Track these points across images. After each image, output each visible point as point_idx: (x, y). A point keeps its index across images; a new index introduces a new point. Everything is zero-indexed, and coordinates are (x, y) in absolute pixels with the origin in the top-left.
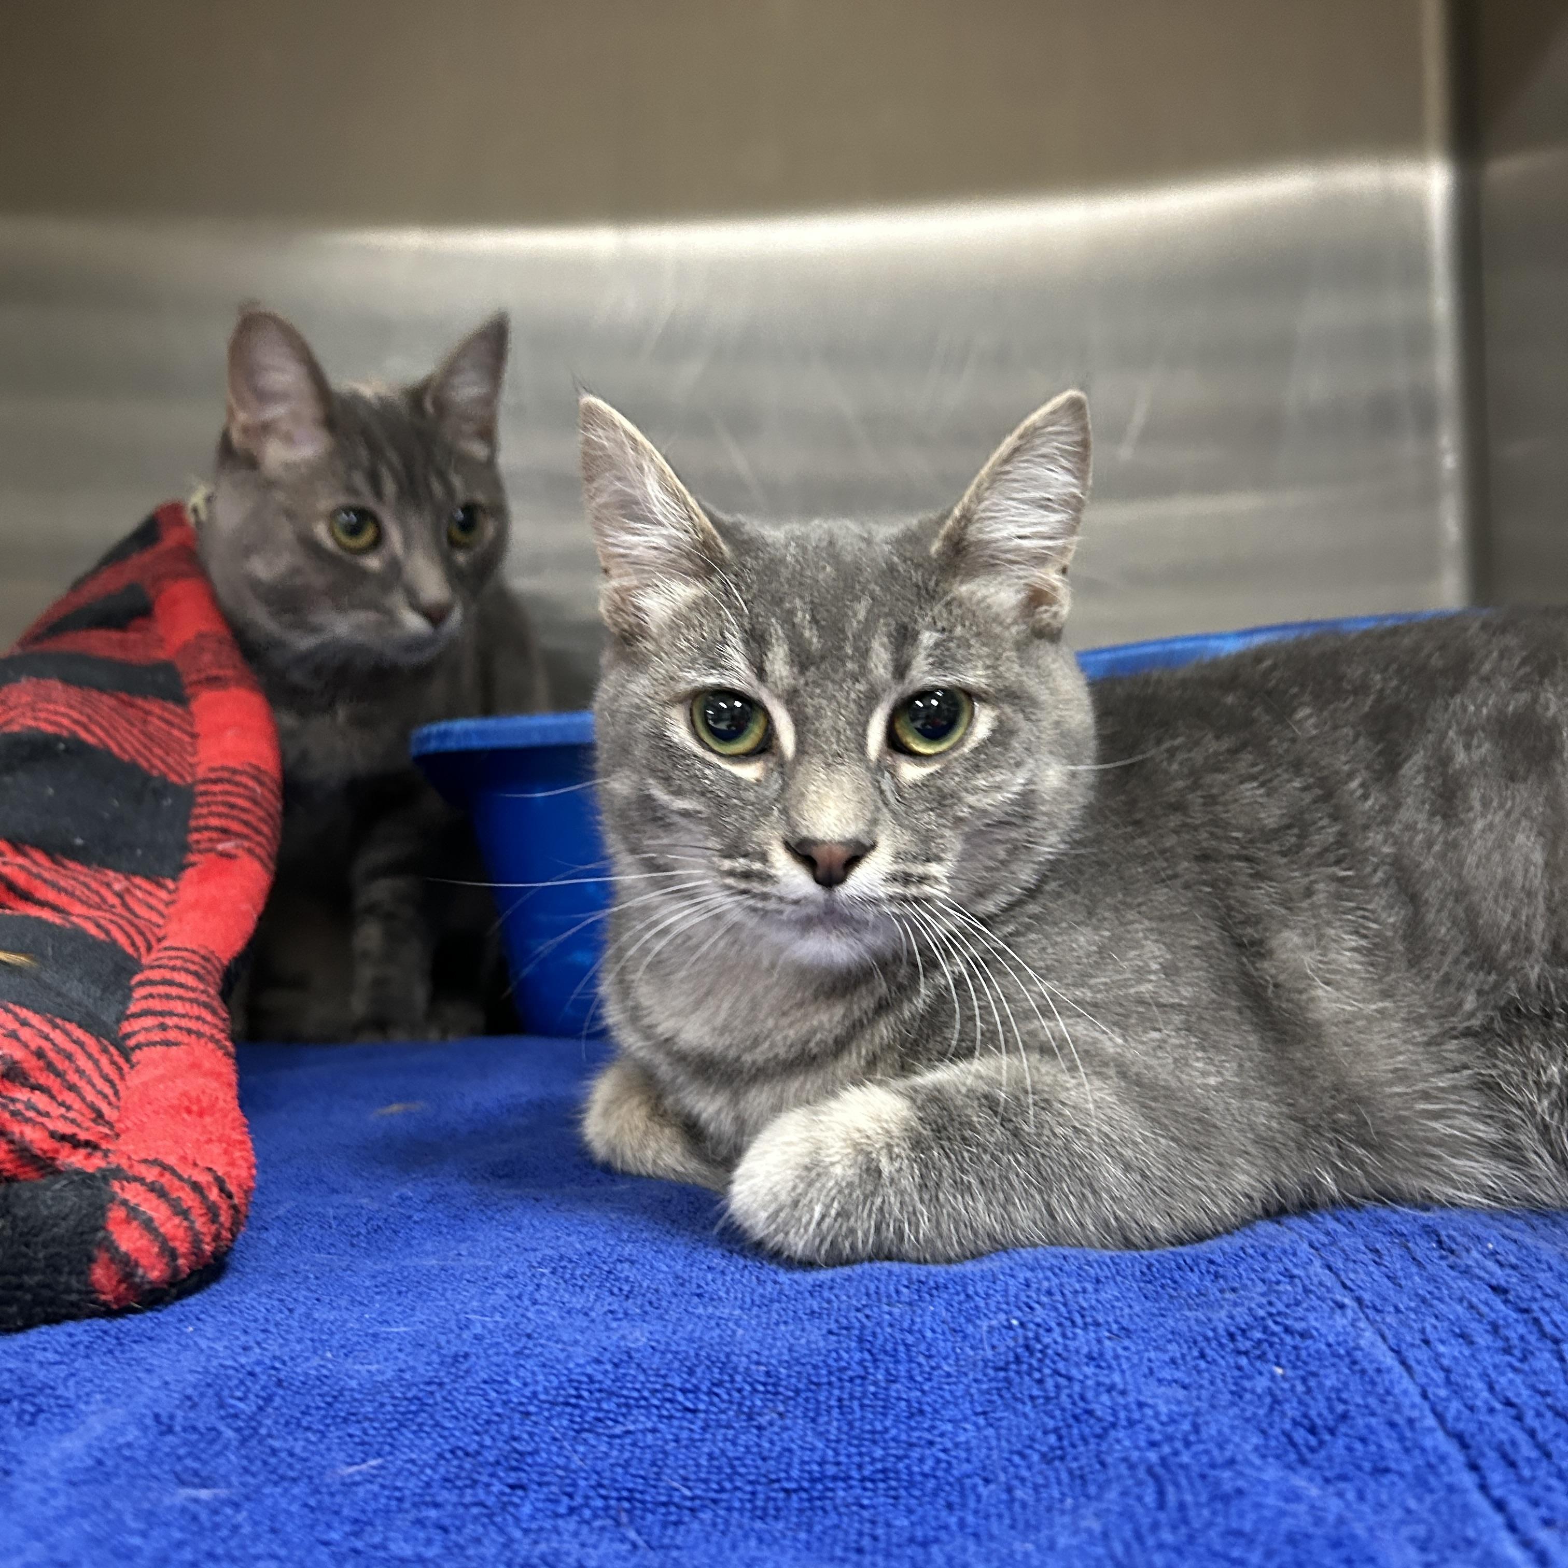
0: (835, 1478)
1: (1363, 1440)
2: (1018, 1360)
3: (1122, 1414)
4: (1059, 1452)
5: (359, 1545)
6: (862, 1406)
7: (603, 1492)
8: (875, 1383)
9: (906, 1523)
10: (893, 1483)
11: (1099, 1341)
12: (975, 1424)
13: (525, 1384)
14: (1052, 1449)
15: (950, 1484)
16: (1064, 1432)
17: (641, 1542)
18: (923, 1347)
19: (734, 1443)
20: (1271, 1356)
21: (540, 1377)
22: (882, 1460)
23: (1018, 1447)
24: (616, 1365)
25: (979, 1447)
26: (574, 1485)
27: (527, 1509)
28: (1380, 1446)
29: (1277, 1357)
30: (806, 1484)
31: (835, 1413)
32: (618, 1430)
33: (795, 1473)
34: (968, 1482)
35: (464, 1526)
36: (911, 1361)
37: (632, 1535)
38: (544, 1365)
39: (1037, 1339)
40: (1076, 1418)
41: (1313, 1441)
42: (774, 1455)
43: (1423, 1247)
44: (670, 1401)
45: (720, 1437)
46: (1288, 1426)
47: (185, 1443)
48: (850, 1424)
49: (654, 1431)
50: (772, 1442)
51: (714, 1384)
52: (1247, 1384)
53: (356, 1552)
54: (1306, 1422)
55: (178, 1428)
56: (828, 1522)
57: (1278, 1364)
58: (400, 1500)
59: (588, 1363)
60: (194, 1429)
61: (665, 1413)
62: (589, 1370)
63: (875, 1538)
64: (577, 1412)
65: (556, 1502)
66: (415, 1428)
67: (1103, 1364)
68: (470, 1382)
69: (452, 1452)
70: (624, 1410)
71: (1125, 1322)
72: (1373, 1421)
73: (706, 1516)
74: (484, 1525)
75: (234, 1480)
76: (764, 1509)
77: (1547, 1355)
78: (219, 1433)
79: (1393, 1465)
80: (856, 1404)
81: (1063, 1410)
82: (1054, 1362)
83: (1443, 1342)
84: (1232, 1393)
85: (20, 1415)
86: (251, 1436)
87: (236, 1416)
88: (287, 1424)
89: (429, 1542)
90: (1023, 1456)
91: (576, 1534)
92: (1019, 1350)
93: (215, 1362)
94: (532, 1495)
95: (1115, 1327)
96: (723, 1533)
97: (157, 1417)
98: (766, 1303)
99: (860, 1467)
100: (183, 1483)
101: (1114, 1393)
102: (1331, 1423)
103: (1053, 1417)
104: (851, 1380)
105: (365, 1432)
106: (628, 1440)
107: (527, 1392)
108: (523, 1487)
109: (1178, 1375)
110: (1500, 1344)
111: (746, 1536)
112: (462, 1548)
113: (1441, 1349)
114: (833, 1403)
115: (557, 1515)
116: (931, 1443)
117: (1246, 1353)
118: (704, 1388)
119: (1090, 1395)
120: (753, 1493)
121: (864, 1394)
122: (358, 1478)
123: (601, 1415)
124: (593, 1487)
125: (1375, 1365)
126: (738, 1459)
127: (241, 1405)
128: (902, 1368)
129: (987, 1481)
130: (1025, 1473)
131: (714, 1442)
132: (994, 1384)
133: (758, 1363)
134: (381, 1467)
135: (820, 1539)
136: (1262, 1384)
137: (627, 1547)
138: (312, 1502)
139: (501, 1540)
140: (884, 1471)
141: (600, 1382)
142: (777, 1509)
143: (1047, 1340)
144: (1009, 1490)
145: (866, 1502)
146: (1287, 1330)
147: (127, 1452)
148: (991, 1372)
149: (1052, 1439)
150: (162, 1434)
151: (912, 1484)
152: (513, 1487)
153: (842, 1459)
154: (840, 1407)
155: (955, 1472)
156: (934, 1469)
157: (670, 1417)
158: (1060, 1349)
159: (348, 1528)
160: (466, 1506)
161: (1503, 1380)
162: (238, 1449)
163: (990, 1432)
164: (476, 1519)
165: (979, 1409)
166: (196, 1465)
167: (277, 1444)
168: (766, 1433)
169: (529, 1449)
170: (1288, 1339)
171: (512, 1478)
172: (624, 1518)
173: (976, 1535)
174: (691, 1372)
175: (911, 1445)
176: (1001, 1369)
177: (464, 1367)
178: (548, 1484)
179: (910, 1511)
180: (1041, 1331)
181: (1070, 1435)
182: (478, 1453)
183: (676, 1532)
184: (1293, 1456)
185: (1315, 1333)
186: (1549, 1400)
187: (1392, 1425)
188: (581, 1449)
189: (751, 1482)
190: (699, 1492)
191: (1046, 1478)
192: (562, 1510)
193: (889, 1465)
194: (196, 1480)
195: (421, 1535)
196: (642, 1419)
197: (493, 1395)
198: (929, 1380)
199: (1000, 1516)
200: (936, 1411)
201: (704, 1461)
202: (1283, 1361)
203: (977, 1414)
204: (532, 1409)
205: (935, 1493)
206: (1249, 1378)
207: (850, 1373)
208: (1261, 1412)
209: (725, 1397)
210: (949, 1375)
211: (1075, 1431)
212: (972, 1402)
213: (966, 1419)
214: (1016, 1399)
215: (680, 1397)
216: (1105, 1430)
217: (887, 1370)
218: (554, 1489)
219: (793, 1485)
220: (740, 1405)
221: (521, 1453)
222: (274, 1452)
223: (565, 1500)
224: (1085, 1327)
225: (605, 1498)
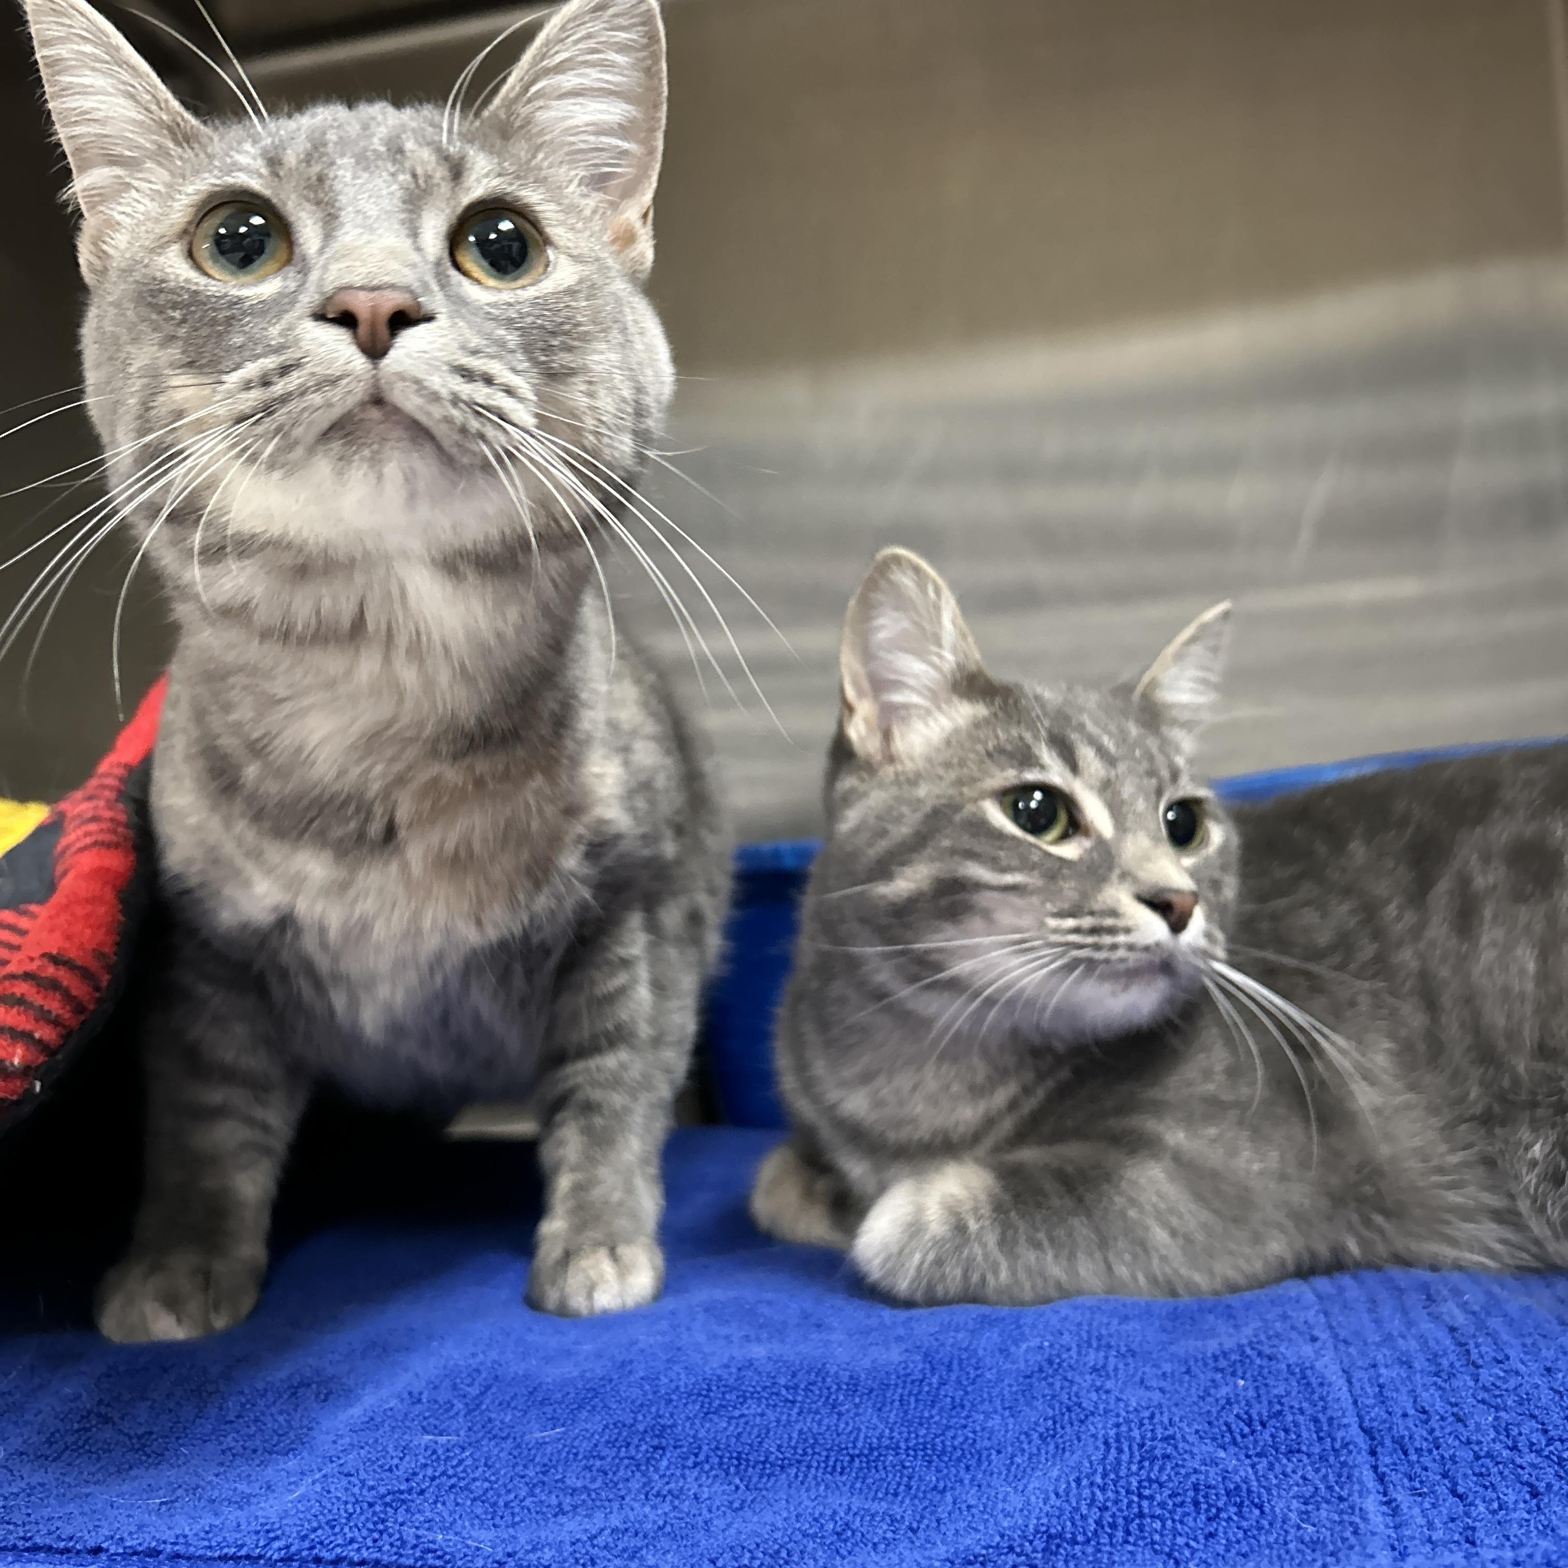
0: (887, 1448)
1: (1286, 1431)
2: (1041, 1370)
3: (1101, 1407)
4: (1051, 1432)
5: (545, 1479)
6: (917, 1401)
7: (719, 1453)
8: (930, 1384)
9: (934, 1479)
10: (929, 1452)
11: (1106, 1358)
12: (1002, 1415)
13: (671, 1381)
14: (1047, 1430)
15: (971, 1453)
16: (1058, 1418)
17: (742, 1487)
18: (973, 1361)
19: (820, 1423)
20: (1240, 1373)
21: (683, 1376)
22: (924, 1436)
23: (1026, 1429)
24: (739, 1369)
25: (999, 1431)
26: (700, 1448)
27: (665, 1463)
28: (1299, 1436)
29: (1244, 1373)
30: (866, 1452)
31: (897, 1403)
32: (737, 1413)
33: (860, 1444)
34: (985, 1453)
35: (618, 1470)
36: (961, 1369)
37: (737, 1481)
38: (686, 1368)
39: (1058, 1356)
40: (1069, 1409)
41: (1246, 1430)
42: (847, 1431)
43: (1414, 1299)
44: (777, 1394)
45: (809, 1420)
46: (1231, 1419)
47: (429, 1409)
48: (906, 1412)
49: (762, 1415)
50: (847, 1424)
51: (810, 1384)
52: (1212, 1391)
53: (543, 1483)
54: (1245, 1417)
55: (424, 1400)
56: (877, 1476)
57: (1242, 1378)
58: (576, 1454)
59: (720, 1367)
60: (436, 1402)
61: (771, 1402)
62: (719, 1372)
63: (909, 1487)
64: (707, 1400)
65: (687, 1458)
66: (589, 1408)
67: (1103, 1374)
68: (632, 1378)
69: (615, 1424)
70: (741, 1400)
71: (1133, 1346)
72: (1301, 1419)
73: (793, 1471)
74: (633, 1472)
75: (462, 1433)
76: (834, 1467)
77: (1468, 1378)
78: (453, 1406)
79: (1304, 1448)
80: (912, 1399)
81: (1061, 1403)
82: (1065, 1371)
83: (1386, 1366)
84: (1199, 1397)
85: (317, 1396)
86: (474, 1410)
87: (465, 1396)
88: (500, 1404)
89: (593, 1480)
90: (1027, 1435)
91: (696, 1479)
92: (1044, 1363)
93: (451, 1362)
94: (668, 1454)
95: (1123, 1349)
96: (802, 1483)
97: (410, 1393)
98: (867, 1332)
99: (907, 1440)
100: (428, 1433)
101: (1101, 1392)
102: (1265, 1418)
103: (1054, 1409)
104: (913, 1382)
105: (554, 1411)
106: (743, 1420)
107: (673, 1386)
108: (663, 1449)
109: (1163, 1384)
110: (1433, 1369)
111: (818, 1484)
112: (616, 1484)
113: (1383, 1371)
114: (897, 1397)
115: (684, 1467)
116: (965, 1427)
117: (1222, 1370)
118: (802, 1386)
119: (1083, 1393)
120: (827, 1457)
121: (919, 1392)
122: (547, 1440)
123: (724, 1403)
124: (713, 1450)
125: (1319, 1380)
126: (820, 1434)
127: (469, 1389)
128: (953, 1377)
129: (999, 1452)
130: (1025, 1446)
131: (805, 1424)
132: (1021, 1387)
133: (845, 1370)
134: (564, 1433)
135: (869, 1488)
136: (1224, 1391)
137: (733, 1488)
138: (515, 1453)
139: (644, 1480)
140: (925, 1443)
141: (726, 1380)
142: (843, 1468)
143: (1064, 1356)
144: (1013, 1456)
145: (908, 1464)
146: (1260, 1354)
147: (389, 1413)
148: (1021, 1379)
149: (1050, 1422)
150: (413, 1403)
151: (943, 1452)
152: (656, 1448)
153: (895, 1434)
154: (900, 1401)
155: (978, 1447)
156: (962, 1444)
157: (775, 1406)
158: (1073, 1362)
159: (538, 1469)
160: (621, 1459)
161: (1424, 1394)
162: (465, 1416)
163: (1011, 1420)
164: (627, 1467)
165: (1007, 1405)
166: (437, 1423)
167: (493, 1416)
168: (844, 1418)
169: (669, 1423)
170: (1258, 1361)
171: (656, 1442)
172: (732, 1470)
173: (979, 1486)
174: (794, 1375)
175: (948, 1427)
176: (1029, 1377)
177: (628, 1369)
178: (681, 1447)
179: (938, 1471)
180: (1063, 1350)
181: (1062, 1420)
182: (632, 1425)
183: (768, 1480)
184: (1227, 1440)
185: (1279, 1356)
186: (1455, 1410)
187: (1316, 1421)
188: (708, 1425)
189: (827, 1450)
190: (789, 1455)
191: (1039, 1450)
192: (690, 1463)
193: (929, 1439)
194: (436, 1431)
195: (588, 1475)
196: (754, 1406)
197: (647, 1387)
198: (973, 1384)
199: (1000, 1473)
200: (973, 1405)
201: (795, 1435)
202: (1248, 1375)
203: (1004, 1409)
204: (674, 1397)
205: (959, 1460)
206: (1216, 1387)
207: (913, 1377)
208: (1214, 1410)
209: (818, 1392)
210: (990, 1381)
211: (1066, 1417)
212: (1002, 1400)
213: (996, 1412)
214: (1033, 1398)
215: (784, 1392)
216: (1087, 1416)
217: (941, 1377)
218: (685, 1450)
219: (857, 1452)
220: (828, 1398)
221: (663, 1426)
222: (490, 1420)
223: (692, 1458)
224: (1098, 1349)
225: (721, 1457)
